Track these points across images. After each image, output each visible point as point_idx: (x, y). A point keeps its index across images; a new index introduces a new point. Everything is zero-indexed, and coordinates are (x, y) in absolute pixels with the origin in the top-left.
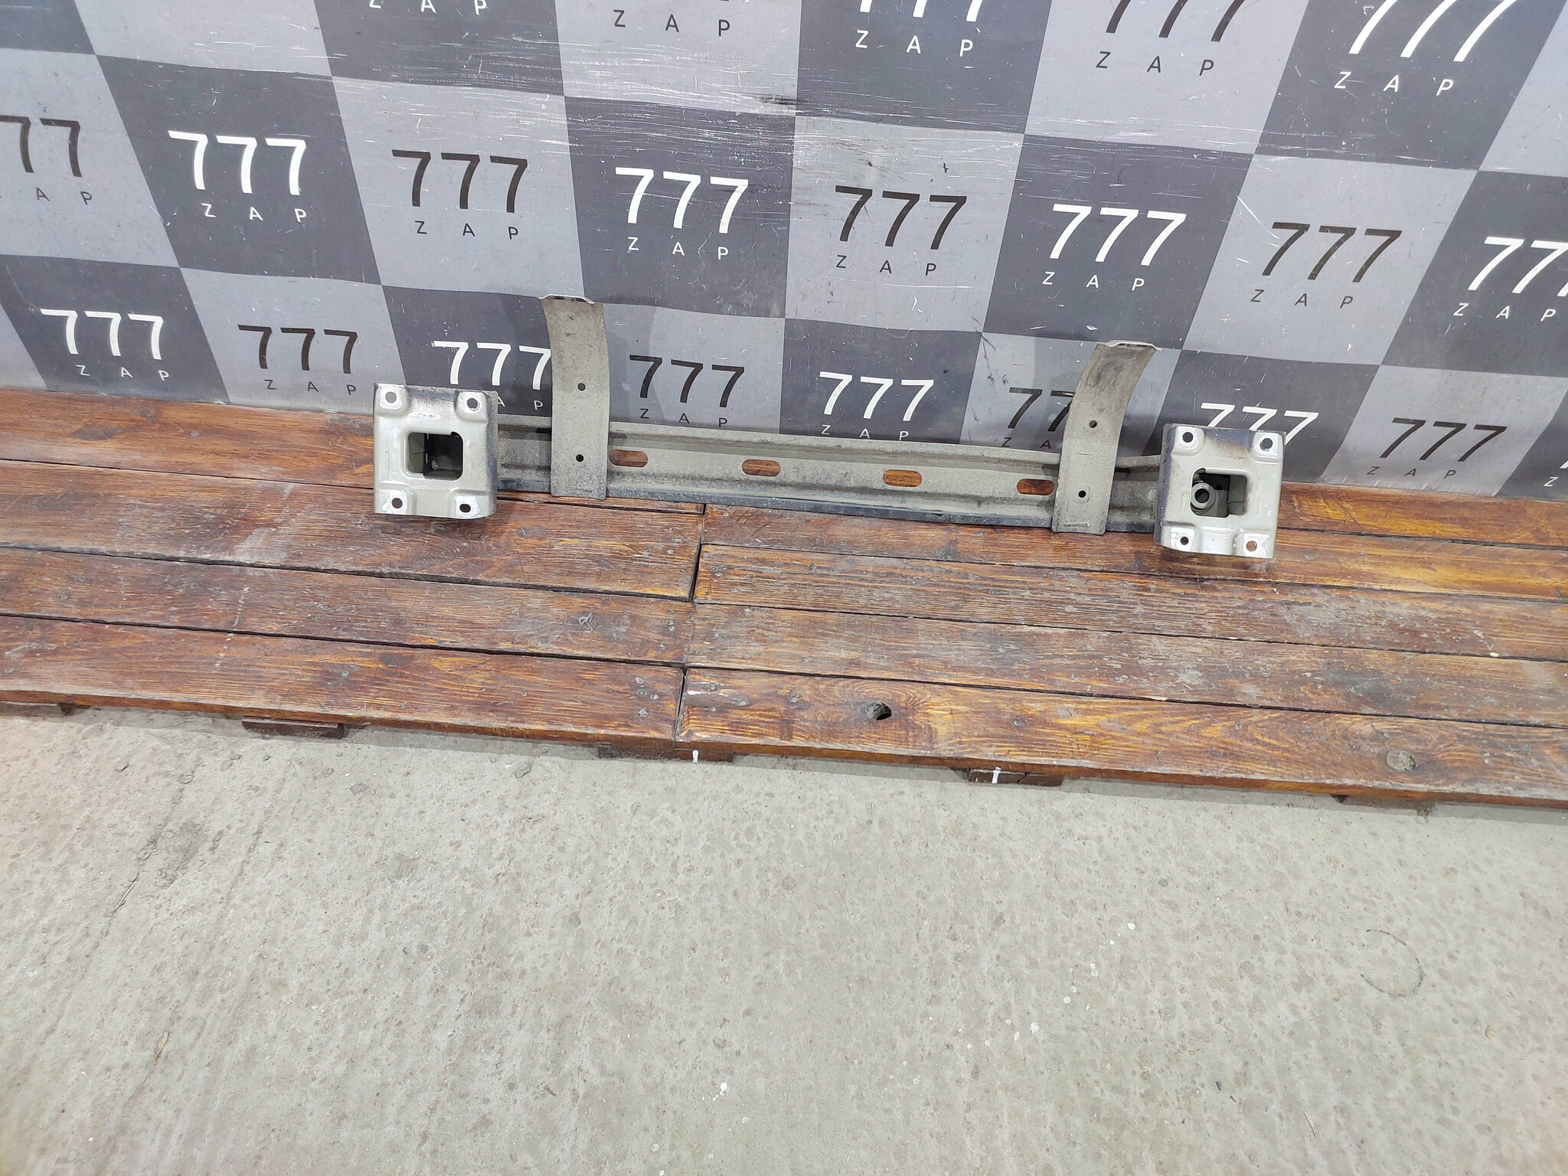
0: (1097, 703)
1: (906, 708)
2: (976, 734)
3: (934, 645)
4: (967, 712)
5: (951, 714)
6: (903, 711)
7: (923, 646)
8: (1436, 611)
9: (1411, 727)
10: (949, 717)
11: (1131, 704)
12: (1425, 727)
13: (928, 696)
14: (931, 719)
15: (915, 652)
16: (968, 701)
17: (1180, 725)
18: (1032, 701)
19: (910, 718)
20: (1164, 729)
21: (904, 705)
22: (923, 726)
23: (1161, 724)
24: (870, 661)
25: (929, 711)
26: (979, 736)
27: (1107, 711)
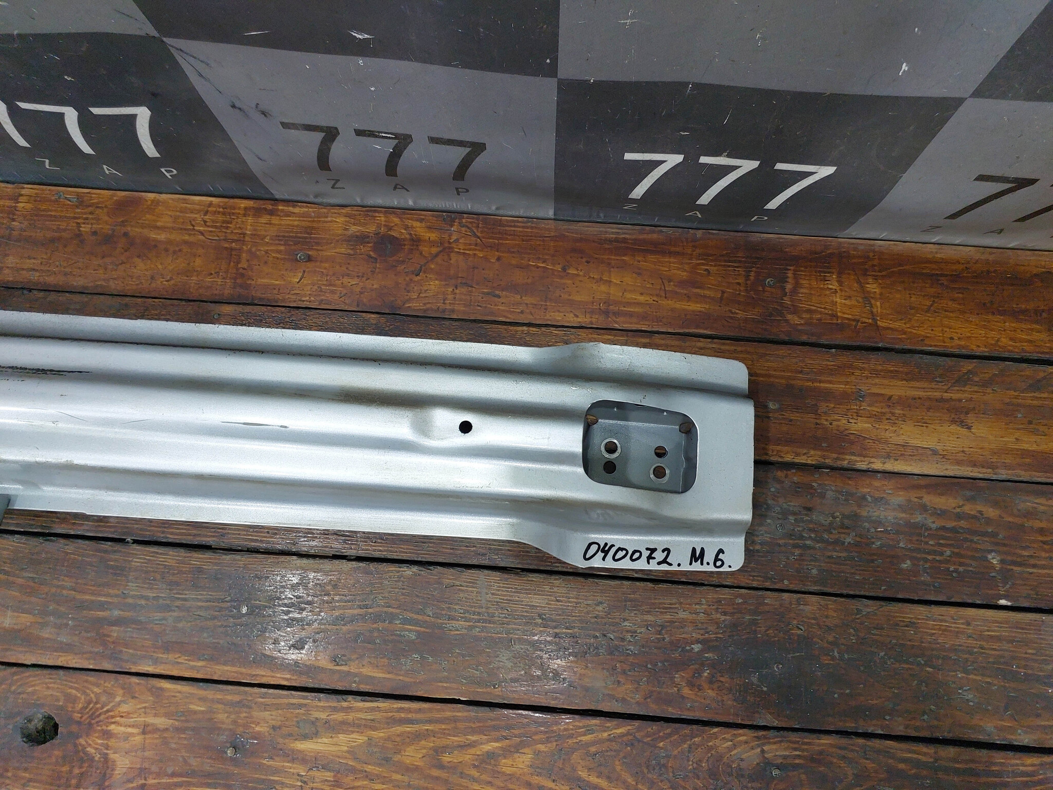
0: (360, 710)
1: (79, 723)
2: (170, 771)
3: (147, 598)
4: (167, 730)
5: (144, 733)
6: (74, 728)
7: (130, 601)
8: (942, 514)
9: (821, 753)
10: (138, 739)
11: (409, 711)
12: (843, 753)
13: (118, 699)
14: (112, 742)
15: (116, 613)
16: (172, 708)
17: (472, 751)
18: (266, 707)
19: (82, 741)
20: (446, 758)
21: (77, 716)
22: (97, 758)
23: (444, 749)
24: (46, 633)
25: (112, 727)
26: (173, 775)
27: (371, 725)
